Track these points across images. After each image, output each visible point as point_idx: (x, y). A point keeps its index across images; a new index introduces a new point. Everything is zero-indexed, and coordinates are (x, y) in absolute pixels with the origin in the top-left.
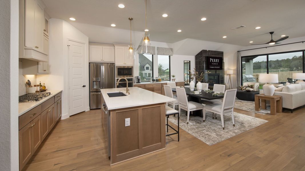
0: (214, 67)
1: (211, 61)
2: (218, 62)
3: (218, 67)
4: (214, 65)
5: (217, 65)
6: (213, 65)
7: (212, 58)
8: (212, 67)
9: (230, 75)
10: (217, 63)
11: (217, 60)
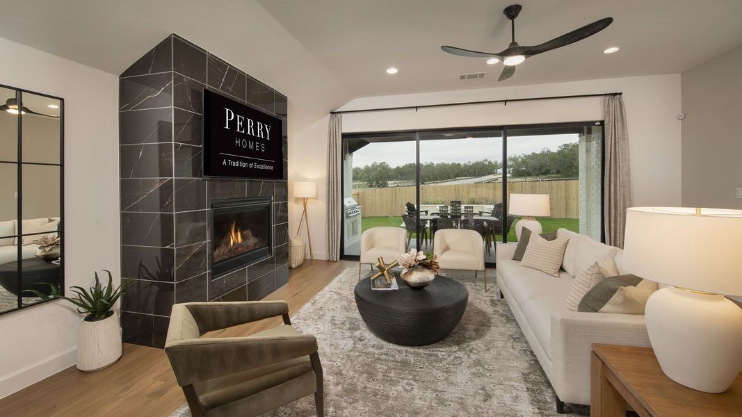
0: (249, 161)
1: (233, 124)
2: (264, 140)
3: (267, 164)
4: (248, 152)
5: (259, 154)
6: (240, 150)
7: (239, 108)
8: (234, 159)
9: (305, 200)
10: (260, 140)
11: (262, 131)
